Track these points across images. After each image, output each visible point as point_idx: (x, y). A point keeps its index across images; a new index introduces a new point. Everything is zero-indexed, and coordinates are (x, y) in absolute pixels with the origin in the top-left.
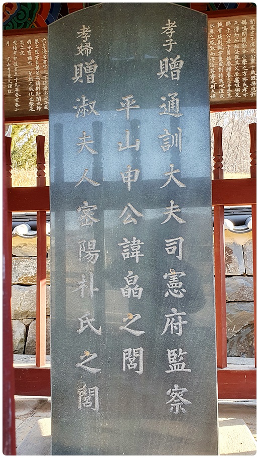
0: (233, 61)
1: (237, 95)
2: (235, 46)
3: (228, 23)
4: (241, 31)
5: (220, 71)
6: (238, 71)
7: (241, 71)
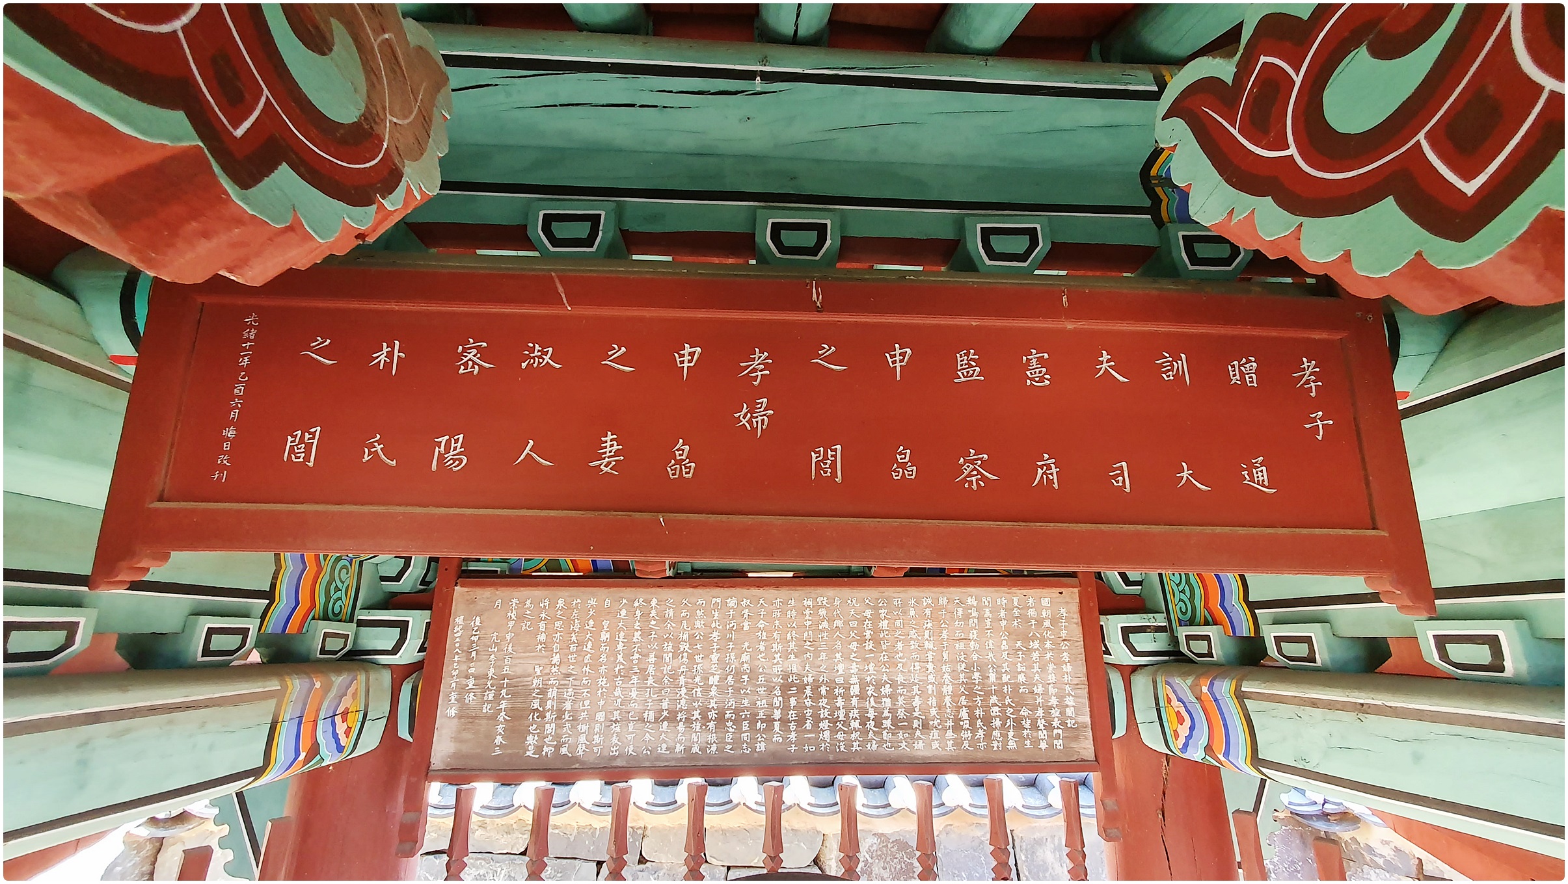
0: (954, 673)
1: (966, 744)
2: (957, 645)
3: (943, 601)
4: (967, 617)
5: (930, 692)
6: (965, 695)
7: (971, 695)
